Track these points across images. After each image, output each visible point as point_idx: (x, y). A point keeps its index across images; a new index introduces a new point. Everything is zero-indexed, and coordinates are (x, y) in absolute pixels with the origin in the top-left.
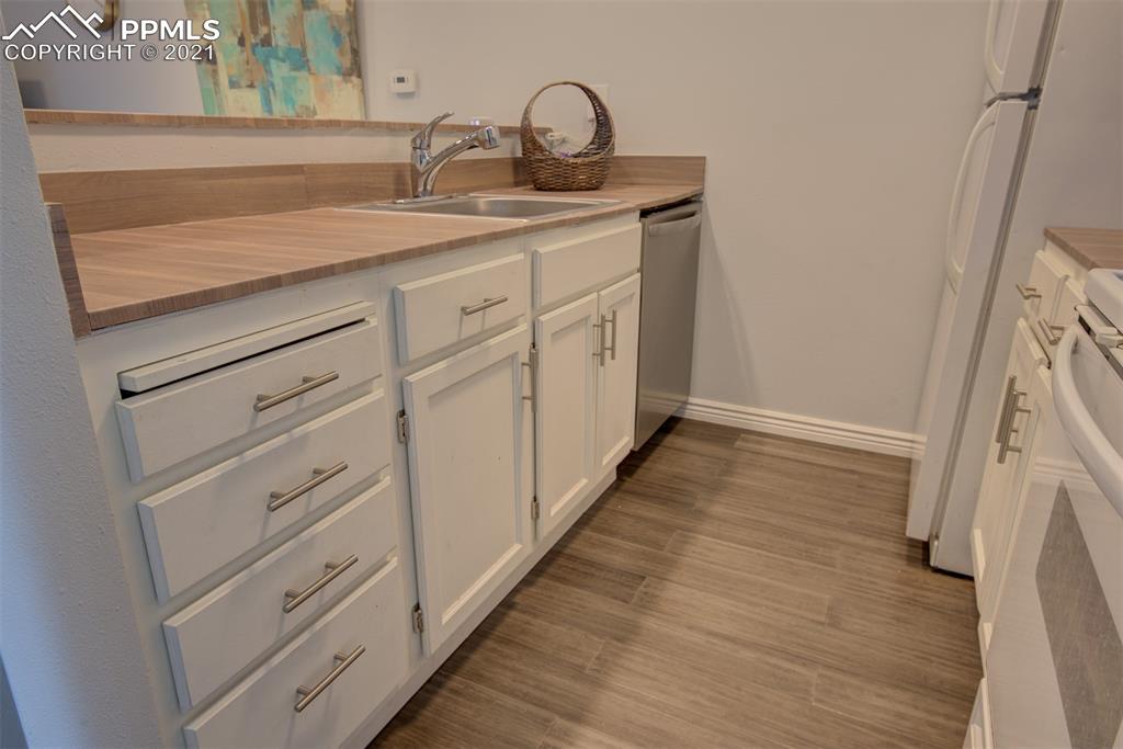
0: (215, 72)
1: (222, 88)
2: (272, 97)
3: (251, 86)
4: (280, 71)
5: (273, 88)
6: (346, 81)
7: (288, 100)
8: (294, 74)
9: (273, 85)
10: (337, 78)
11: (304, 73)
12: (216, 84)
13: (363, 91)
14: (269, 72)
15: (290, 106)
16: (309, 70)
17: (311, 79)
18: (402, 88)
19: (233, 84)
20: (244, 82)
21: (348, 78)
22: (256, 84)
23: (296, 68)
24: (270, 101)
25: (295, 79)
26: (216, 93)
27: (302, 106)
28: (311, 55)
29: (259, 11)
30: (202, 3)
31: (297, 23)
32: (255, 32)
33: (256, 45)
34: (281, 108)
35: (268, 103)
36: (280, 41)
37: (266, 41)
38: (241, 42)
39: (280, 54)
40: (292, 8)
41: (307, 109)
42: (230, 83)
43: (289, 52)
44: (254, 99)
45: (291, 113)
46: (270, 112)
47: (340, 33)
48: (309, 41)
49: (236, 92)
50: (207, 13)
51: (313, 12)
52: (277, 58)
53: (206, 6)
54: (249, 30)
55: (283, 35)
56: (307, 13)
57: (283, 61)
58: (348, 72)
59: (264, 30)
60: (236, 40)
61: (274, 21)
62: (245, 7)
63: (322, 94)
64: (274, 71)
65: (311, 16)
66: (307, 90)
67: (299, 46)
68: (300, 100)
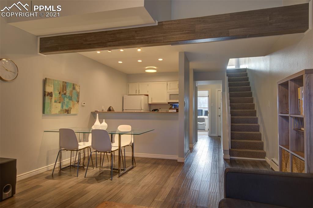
0: (51, 99)
1: (52, 102)
2: (64, 105)
3: (60, 102)
4: (66, 100)
7: (67, 106)
8: (69, 101)
9: (64, 103)
10: (76, 102)
11: (71, 101)
14: (64, 100)
17: (72, 102)
18: (84, 105)
19: (55, 102)
20: (58, 102)
23: (70, 100)
26: (50, 103)
28: (73, 98)
29: (65, 88)
30: (52, 83)
31: (71, 92)
32: (63, 92)
33: (63, 94)
34: (65, 108)
35: (62, 106)
36: (68, 94)
37: (65, 94)
38: (60, 93)
39: (67, 97)
40: (71, 89)
41: (70, 108)
42: (55, 101)
43: (69, 96)
44: (60, 105)
45: (67, 109)
46: (63, 108)
47: (78, 95)
48: (73, 95)
49: (56, 104)
50: (53, 86)
51: (74, 90)
52: (66, 97)
53: (53, 84)
54: (62, 91)
55: (69, 94)
56: (73, 90)
57: (68, 98)
58: (78, 102)
59: (65, 92)
60: (58, 93)
61: (67, 90)
62: (62, 86)
63: (73, 105)
64: (65, 100)
65: (74, 91)
66: (71, 104)
67: (71, 96)
68: (69, 106)
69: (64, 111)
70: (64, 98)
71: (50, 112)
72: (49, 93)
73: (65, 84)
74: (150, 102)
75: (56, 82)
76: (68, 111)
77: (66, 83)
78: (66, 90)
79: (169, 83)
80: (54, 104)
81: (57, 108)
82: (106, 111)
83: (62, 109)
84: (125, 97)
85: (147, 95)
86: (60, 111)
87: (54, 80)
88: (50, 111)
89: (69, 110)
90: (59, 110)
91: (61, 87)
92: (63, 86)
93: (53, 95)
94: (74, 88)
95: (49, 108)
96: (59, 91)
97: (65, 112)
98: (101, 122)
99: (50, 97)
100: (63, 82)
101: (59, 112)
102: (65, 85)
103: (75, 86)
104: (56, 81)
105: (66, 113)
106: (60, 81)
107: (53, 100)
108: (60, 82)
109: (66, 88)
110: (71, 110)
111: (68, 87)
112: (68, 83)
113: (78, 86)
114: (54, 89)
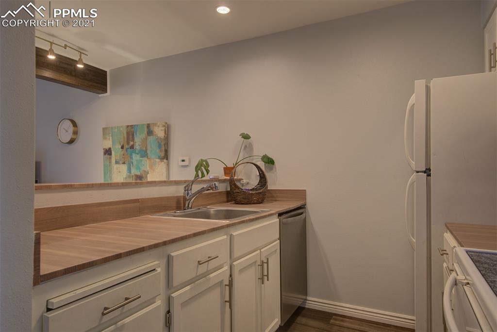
0: (110, 158)
1: (112, 164)
2: (132, 168)
3: (124, 163)
4: (136, 157)
5: (133, 164)
6: (162, 162)
7: (138, 168)
8: (141, 159)
9: (132, 163)
10: (158, 160)
11: (145, 159)
12: (110, 162)
13: (168, 165)
14: (131, 158)
15: (138, 171)
16: (147, 157)
17: (148, 161)
18: (183, 164)
19: (117, 163)
20: (121, 162)
21: (162, 160)
22: (126, 162)
23: (142, 156)
24: (131, 169)
25: (142, 160)
26: (110, 166)
27: (143, 171)
29: (131, 137)
30: (110, 134)
31: (144, 141)
32: (128, 144)
33: (128, 148)
34: (134, 172)
35: (129, 170)
36: (137, 147)
37: (132, 147)
38: (122, 147)
39: (137, 152)
40: (143, 136)
41: (145, 171)
43: (140, 151)
44: (124, 168)
45: (138, 173)
46: (130, 173)
47: (160, 146)
48: (148, 147)
49: (118, 165)
50: (111, 137)
51: (151, 137)
52: (136, 153)
54: (126, 143)
55: (139, 145)
56: (149, 137)
57: (138, 154)
59: (132, 143)
60: (120, 147)
61: (136, 140)
63: (151, 167)
64: (134, 158)
65: (151, 139)
66: (146, 165)
67: (144, 149)
68: (143, 168)
69: (133, 178)
70: (131, 155)
71: (110, 180)
72: (106, 149)
73: (132, 130)
75: (116, 130)
76: (140, 178)
77: (133, 128)
78: (133, 140)
80: (115, 166)
81: (119, 172)
83: (128, 174)
87: (112, 128)
88: (111, 177)
89: (144, 175)
90: (125, 177)
91: (124, 137)
92: (128, 133)
93: (112, 152)
94: (150, 133)
95: (108, 174)
96: (120, 144)
97: (136, 180)
99: (108, 156)
100: (128, 126)
102: (131, 132)
103: (151, 127)
104: (115, 128)
106: (122, 127)
107: (113, 161)
108: (121, 129)
109: (133, 135)
110: (147, 176)
111: (136, 134)
112: (137, 125)
113: (159, 126)
114: (113, 143)
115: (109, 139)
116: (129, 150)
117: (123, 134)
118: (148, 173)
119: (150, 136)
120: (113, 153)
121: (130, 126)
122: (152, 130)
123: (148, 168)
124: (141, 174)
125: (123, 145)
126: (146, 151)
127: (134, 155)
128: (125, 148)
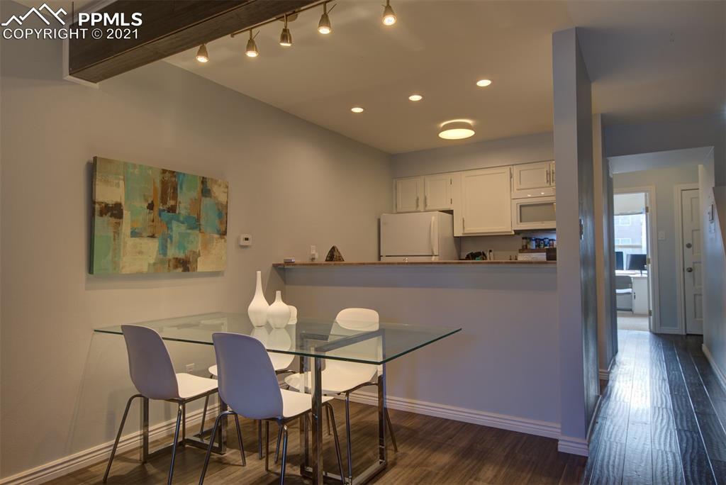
0: (119, 224)
1: (122, 236)
2: (169, 245)
3: (153, 236)
4: (177, 229)
6: (221, 238)
7: (181, 247)
8: (189, 231)
9: (171, 237)
10: (216, 236)
11: (197, 232)
12: (117, 233)
14: (170, 229)
15: (182, 252)
16: (200, 230)
17: (200, 235)
18: (246, 243)
19: (134, 234)
20: (145, 234)
21: (222, 236)
22: (156, 235)
23: (191, 228)
24: (166, 247)
25: (189, 234)
26: (114, 239)
27: (191, 251)
28: (202, 222)
29: (170, 191)
30: (118, 174)
31: (196, 203)
32: (164, 202)
33: (164, 210)
34: (173, 252)
35: (163, 249)
36: (183, 210)
37: (172, 210)
38: (151, 207)
39: (181, 219)
40: (195, 194)
41: (194, 252)
42: (132, 232)
43: (188, 218)
44: (152, 246)
45: (181, 255)
46: (165, 254)
47: (222, 213)
48: (203, 215)
49: (137, 240)
50: (122, 183)
51: (208, 199)
52: (178, 221)
53: (122, 177)
54: (159, 201)
55: (186, 208)
56: (203, 199)
57: (183, 223)
58: (223, 234)
59: (171, 203)
60: (146, 205)
61: (179, 199)
62: (158, 185)
63: (206, 245)
64: (174, 229)
65: (206, 201)
66: (196, 241)
67: (196, 216)
68: (190, 247)
69: (171, 264)
70: (169, 222)
71: (114, 269)
72: (107, 205)
73: (174, 179)
74: (458, 233)
75: (136, 171)
76: (185, 265)
77: (175, 177)
78: (175, 197)
79: (515, 170)
80: (130, 241)
81: (141, 253)
82: (323, 260)
83: (161, 256)
84: (385, 218)
85: (451, 212)
86: (154, 264)
87: (125, 164)
88: (116, 264)
89: (191, 259)
90: (152, 261)
91: (155, 189)
92: (164, 183)
93: (125, 212)
94: (206, 192)
95: (109, 257)
96: (146, 201)
97: (176, 267)
98: (270, 300)
99: (113, 220)
100: (164, 171)
101: (149, 265)
102: (169, 184)
103: (209, 184)
104: (134, 166)
105: (180, 270)
106: (150, 168)
107: (126, 227)
108: (150, 172)
109: (175, 189)
110: (197, 261)
111: (181, 188)
112: (184, 174)
113: (220, 186)
114: (128, 195)
115: (118, 183)
116: (166, 215)
117: (154, 183)
118: (199, 255)
119: (206, 197)
120: (126, 214)
121: (170, 172)
122: (209, 188)
123: (200, 248)
124: (186, 257)
125: (152, 202)
126: (198, 219)
127: (174, 224)
128: (156, 209)
